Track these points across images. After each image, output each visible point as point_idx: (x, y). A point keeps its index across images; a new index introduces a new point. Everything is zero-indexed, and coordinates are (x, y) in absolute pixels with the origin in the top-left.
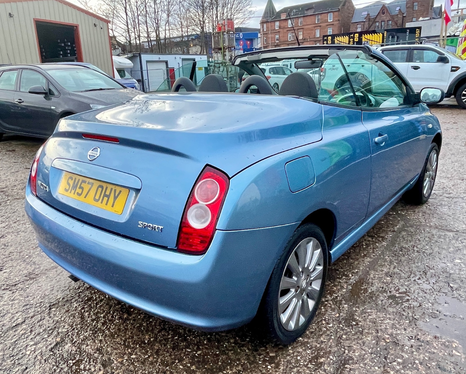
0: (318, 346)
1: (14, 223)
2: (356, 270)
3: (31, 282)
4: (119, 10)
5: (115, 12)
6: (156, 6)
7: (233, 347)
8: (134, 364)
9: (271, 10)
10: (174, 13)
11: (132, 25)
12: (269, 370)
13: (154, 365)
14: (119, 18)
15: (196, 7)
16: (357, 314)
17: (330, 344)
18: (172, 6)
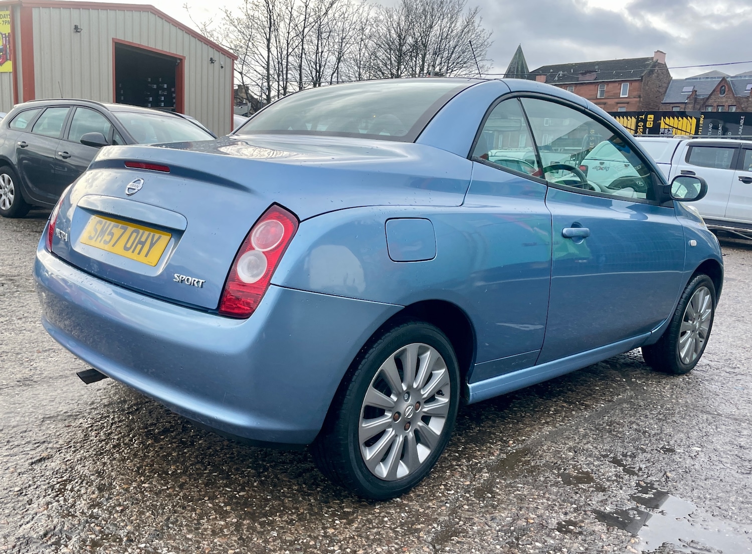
0: (421, 510)
1: (19, 319)
2: (524, 438)
3: (25, 388)
4: (258, 43)
5: (250, 44)
6: (320, 42)
7: (294, 494)
8: (144, 493)
9: (520, 69)
10: (349, 58)
11: (275, 70)
12: (335, 524)
13: (173, 498)
14: (256, 55)
15: (389, 51)
16: (499, 486)
17: (439, 511)
18: (348, 45)
